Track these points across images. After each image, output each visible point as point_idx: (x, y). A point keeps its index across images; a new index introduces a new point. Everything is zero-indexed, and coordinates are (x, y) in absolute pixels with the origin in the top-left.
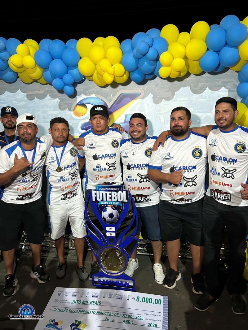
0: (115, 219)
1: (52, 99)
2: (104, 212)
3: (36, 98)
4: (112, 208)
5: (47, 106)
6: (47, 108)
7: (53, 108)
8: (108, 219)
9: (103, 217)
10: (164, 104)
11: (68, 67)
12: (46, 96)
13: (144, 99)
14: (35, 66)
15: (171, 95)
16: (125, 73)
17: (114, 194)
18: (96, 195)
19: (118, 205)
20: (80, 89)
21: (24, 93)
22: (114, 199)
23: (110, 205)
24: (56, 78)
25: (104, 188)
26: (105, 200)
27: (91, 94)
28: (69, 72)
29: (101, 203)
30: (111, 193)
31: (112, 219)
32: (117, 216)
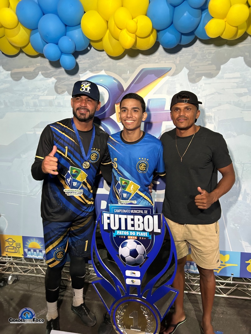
0: (141, 258)
2: (122, 247)
3: (23, 78)
4: (134, 241)
5: (39, 88)
6: (39, 91)
7: (47, 91)
8: (129, 258)
9: (121, 255)
10: (205, 84)
11: (66, 26)
12: (37, 75)
13: (175, 76)
14: (16, 24)
15: (215, 70)
16: (152, 32)
17: (139, 219)
18: (109, 220)
19: (146, 237)
20: (84, 63)
21: (7, 70)
22: (139, 227)
23: (131, 237)
24: (48, 43)
25: (122, 209)
26: (125, 229)
27: (99, 70)
28: (68, 33)
29: (118, 234)
30: (133, 218)
31: (135, 258)
32: (144, 255)
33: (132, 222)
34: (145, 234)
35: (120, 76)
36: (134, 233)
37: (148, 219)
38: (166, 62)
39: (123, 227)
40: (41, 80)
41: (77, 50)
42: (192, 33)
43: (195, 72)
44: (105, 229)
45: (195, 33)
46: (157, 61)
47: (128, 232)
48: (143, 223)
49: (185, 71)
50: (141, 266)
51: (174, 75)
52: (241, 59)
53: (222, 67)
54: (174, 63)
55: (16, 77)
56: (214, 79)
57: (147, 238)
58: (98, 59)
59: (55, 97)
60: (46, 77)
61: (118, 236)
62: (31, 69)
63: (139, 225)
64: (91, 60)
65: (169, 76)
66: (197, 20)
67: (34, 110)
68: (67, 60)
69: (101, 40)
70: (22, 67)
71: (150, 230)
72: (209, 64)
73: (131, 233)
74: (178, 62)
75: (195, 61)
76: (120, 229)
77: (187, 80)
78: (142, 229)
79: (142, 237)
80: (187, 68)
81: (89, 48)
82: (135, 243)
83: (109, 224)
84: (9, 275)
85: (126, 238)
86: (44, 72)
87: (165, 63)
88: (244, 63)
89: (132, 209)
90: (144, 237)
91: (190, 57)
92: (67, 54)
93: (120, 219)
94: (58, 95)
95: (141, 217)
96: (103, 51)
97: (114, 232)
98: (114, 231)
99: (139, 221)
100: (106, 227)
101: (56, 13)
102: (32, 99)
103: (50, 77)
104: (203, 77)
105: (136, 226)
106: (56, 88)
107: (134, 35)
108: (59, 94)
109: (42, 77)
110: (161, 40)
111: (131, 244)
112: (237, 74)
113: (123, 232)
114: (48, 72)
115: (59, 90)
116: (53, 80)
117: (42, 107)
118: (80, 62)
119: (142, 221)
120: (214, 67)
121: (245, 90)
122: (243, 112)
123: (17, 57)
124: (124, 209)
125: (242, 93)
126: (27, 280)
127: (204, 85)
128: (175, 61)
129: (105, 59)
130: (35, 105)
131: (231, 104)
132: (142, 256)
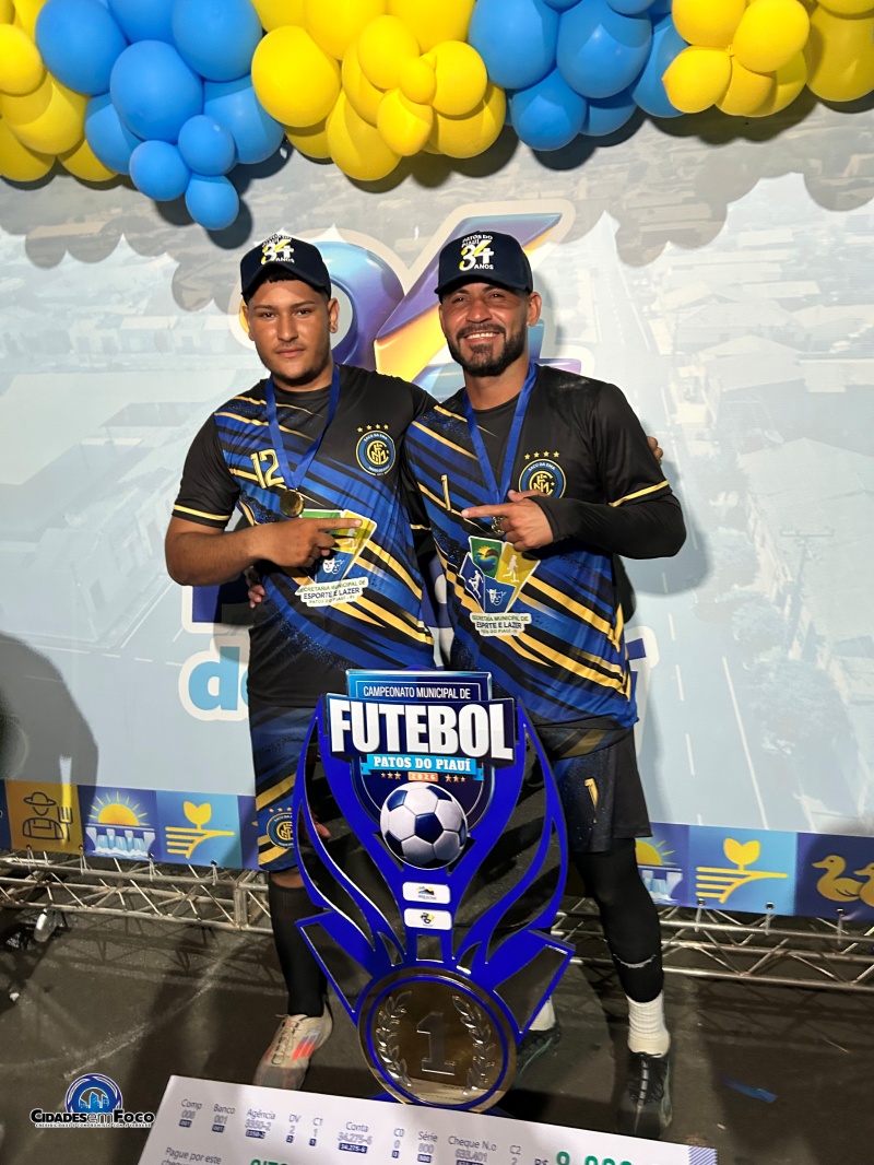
0: (450, 842)
1: (142, 258)
2: (390, 808)
3: (67, 256)
4: (430, 788)
5: (119, 292)
6: (121, 302)
7: (146, 301)
8: (413, 843)
9: (389, 835)
10: (674, 268)
11: (203, 80)
12: (114, 245)
13: (573, 243)
14: (39, 77)
15: (709, 220)
16: (487, 96)
17: (442, 717)
18: (348, 722)
19: (465, 776)
20: (268, 204)
21: (14, 232)
22: (444, 743)
23: (420, 776)
24: (143, 141)
25: (389, 685)
26: (398, 749)
27: (318, 227)
28: (208, 105)
29: (376, 765)
30: (424, 714)
31: (432, 843)
32: (459, 833)
33: (422, 728)
34: (463, 766)
35: (390, 245)
36: (427, 763)
37: (473, 716)
38: (544, 194)
39: (393, 744)
40: (127, 262)
41: (243, 161)
42: (622, 98)
43: (643, 229)
44: (334, 750)
45: (635, 96)
46: (511, 193)
47: (407, 759)
48: (456, 728)
49: (607, 225)
50: (451, 868)
51: (569, 238)
52: (795, 180)
53: (731, 208)
54: (570, 198)
55: (44, 254)
56: (705, 250)
57: (468, 777)
58: (314, 187)
59: (173, 320)
60: (142, 253)
61: (376, 773)
62: (92, 227)
63: (443, 735)
64: (293, 194)
65: (553, 242)
66: (636, 54)
67: (105, 365)
68: (210, 195)
69: (319, 127)
70: (61, 221)
71: (480, 751)
72: (687, 201)
73: (420, 763)
74: (582, 195)
75: (638, 191)
76: (382, 749)
77: (615, 257)
78: (453, 750)
79: (452, 775)
80: (615, 216)
81: (284, 153)
82: (430, 793)
83: (348, 735)
84: (39, 911)
85: (404, 778)
86: (135, 235)
87: (540, 197)
88: (805, 194)
89: (420, 686)
90: (460, 776)
91: (623, 176)
92: (209, 175)
93: (382, 718)
94: (183, 312)
95: (448, 712)
96: (328, 161)
97: (365, 760)
98: (364, 756)
99: (443, 722)
100: (338, 745)
101: (167, 36)
102: (98, 327)
103: (157, 254)
104: (669, 246)
105: (434, 738)
106: (178, 291)
107: (427, 110)
108: (189, 309)
109: (129, 252)
110: (521, 123)
111: (418, 799)
112: (784, 234)
113: (392, 759)
114: (150, 235)
115: (186, 295)
116: (166, 262)
117: (133, 356)
118: (257, 201)
119: (454, 724)
120: (703, 210)
121: (811, 288)
122: (802, 362)
123: (46, 190)
124: (394, 685)
125: (800, 296)
126: (98, 929)
127: (670, 272)
128: (573, 193)
129: (337, 190)
130: (108, 349)
131: (760, 335)
132: (453, 838)
